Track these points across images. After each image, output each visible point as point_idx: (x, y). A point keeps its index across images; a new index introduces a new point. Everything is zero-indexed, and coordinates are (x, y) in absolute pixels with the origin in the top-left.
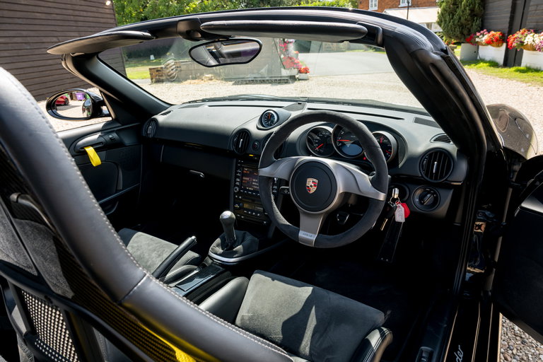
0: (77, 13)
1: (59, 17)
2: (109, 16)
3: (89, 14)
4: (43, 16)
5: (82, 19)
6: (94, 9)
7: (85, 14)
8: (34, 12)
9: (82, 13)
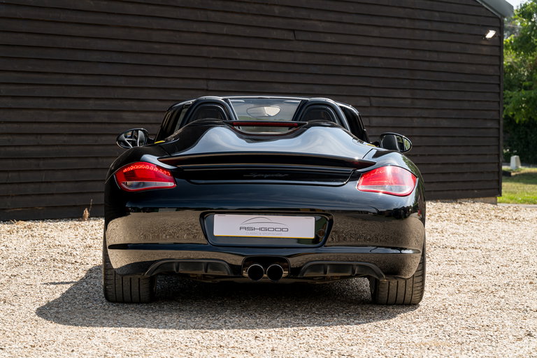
0: (418, 55)
1: (381, 63)
2: (486, 60)
3: (443, 57)
4: (355, 61)
5: (425, 65)
6: (457, 47)
7: (434, 56)
8: (341, 55)
9: (428, 56)
